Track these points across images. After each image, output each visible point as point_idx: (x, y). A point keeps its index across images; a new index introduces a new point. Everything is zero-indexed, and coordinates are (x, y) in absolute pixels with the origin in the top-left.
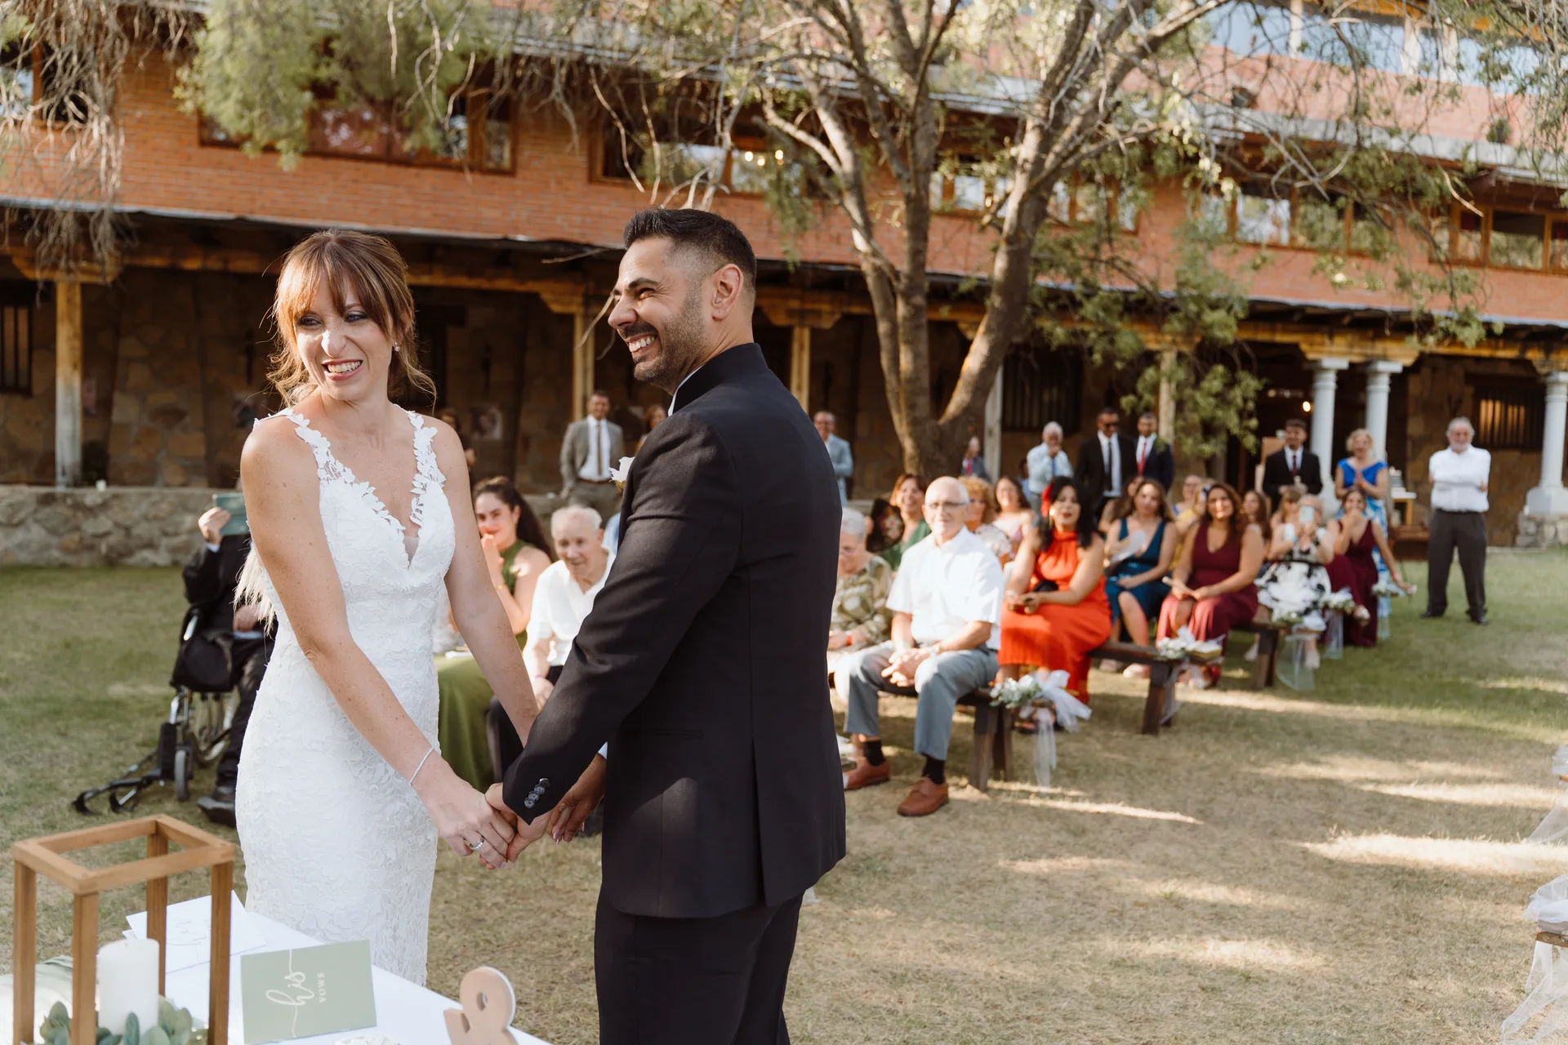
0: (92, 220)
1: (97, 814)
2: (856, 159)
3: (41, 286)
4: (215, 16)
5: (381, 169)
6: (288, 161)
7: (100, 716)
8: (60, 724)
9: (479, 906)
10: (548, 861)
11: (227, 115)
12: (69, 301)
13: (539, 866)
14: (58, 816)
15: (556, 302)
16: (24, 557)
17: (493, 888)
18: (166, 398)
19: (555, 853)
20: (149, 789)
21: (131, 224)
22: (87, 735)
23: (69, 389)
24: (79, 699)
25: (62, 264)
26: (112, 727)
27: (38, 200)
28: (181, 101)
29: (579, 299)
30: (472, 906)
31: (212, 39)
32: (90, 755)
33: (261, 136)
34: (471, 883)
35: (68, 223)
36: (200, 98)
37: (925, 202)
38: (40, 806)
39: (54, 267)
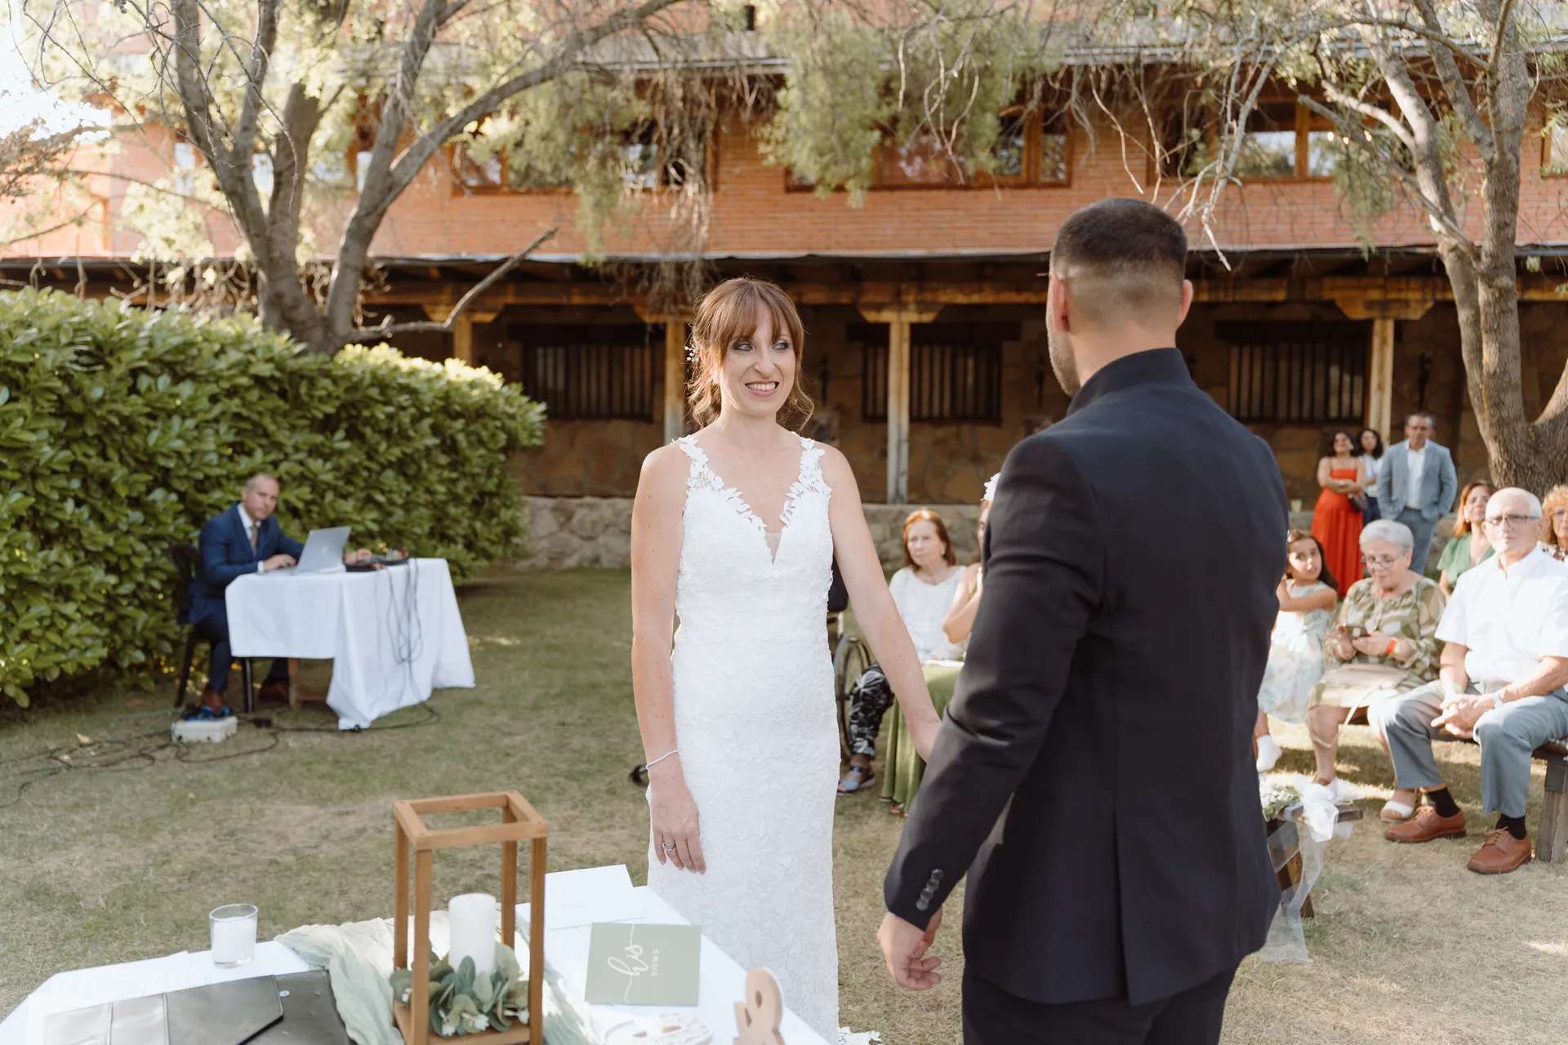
0: (686, 267)
2: (1431, 130)
3: (649, 329)
4: (792, 75)
5: (942, 194)
6: (856, 197)
11: (806, 164)
12: (676, 340)
21: (716, 269)
23: (675, 415)
25: (666, 308)
27: (654, 255)
28: (764, 156)
31: (790, 96)
33: (832, 178)
35: (669, 274)
36: (781, 151)
37: (1514, 167)
38: (608, 775)
39: (660, 311)
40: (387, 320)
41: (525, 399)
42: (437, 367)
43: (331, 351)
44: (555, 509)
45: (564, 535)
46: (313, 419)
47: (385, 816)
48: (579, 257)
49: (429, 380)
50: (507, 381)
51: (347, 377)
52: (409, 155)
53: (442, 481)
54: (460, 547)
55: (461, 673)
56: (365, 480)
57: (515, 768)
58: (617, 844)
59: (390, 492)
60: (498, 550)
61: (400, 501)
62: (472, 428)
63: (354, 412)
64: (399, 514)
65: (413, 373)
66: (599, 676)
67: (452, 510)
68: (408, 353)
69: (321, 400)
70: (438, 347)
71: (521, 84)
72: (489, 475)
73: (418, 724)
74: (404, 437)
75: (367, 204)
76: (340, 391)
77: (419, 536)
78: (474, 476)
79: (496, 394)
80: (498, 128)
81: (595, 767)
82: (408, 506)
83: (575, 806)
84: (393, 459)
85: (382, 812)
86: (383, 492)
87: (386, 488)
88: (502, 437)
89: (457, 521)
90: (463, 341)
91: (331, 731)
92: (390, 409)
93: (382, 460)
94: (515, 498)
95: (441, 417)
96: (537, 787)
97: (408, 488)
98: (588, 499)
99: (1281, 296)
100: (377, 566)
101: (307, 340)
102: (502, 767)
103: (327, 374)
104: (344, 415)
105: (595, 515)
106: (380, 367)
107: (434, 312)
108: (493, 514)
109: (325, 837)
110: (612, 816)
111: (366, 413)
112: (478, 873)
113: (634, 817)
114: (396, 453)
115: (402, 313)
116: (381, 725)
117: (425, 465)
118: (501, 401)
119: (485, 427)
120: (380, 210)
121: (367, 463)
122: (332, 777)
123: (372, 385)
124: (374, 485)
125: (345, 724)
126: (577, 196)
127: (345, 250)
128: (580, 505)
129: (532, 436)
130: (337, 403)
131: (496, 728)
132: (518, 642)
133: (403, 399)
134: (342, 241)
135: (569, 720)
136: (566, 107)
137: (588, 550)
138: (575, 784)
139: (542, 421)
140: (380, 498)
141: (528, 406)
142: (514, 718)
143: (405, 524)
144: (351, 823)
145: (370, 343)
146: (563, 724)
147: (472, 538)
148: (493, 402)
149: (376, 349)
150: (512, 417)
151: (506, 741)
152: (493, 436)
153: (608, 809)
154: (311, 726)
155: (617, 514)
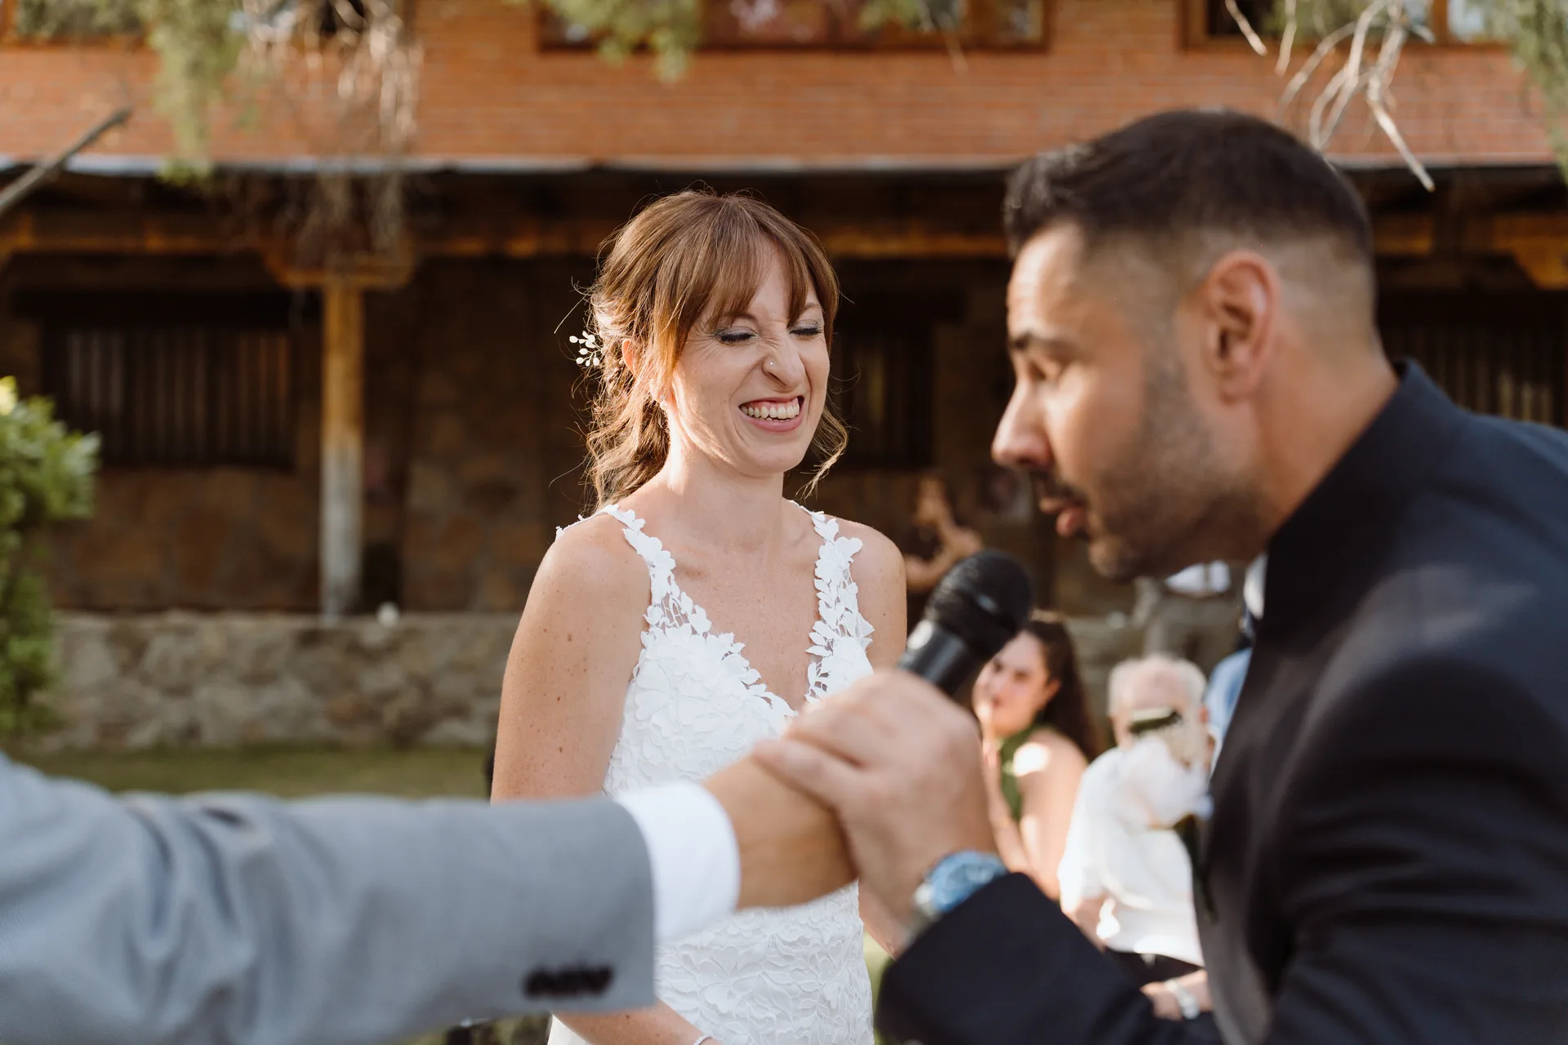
0: (372, 186)
3: (300, 299)
6: (671, 65)
12: (344, 319)
16: (276, 731)
18: (485, 467)
21: (431, 189)
23: (342, 461)
25: (331, 259)
27: (300, 160)
33: (629, 26)
35: (340, 199)
39: (319, 265)
41: (55, 431)
44: (114, 639)
45: (131, 686)
48: (159, 164)
50: (24, 396)
88: (15, 503)
94: (37, 617)
98: (177, 618)
99: (1422, 244)
105: (189, 648)
118: (13, 435)
126: (154, 54)
128: (161, 629)
137: (175, 714)
139: (93, 474)
141: (63, 443)
150: (34, 463)
155: (233, 643)
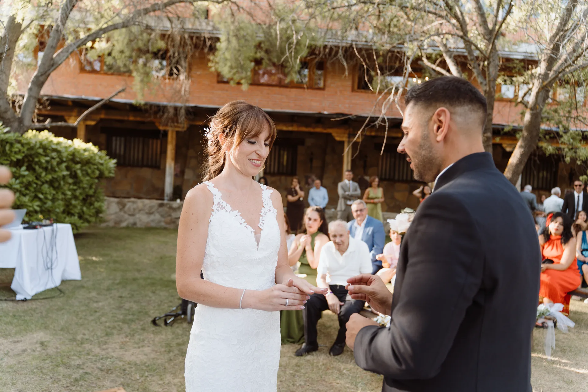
0: (179, 109)
1: (159, 326)
3: (162, 132)
4: (223, 38)
5: (278, 89)
6: (245, 87)
7: (167, 286)
8: (154, 288)
9: (293, 385)
10: (323, 367)
11: (226, 72)
12: (172, 137)
13: (319, 369)
14: (146, 326)
15: (338, 136)
16: (153, 225)
17: (300, 377)
19: (326, 364)
20: (179, 317)
21: (191, 110)
22: (161, 293)
23: (170, 167)
24: (161, 279)
25: (169, 124)
26: (170, 291)
27: (164, 102)
28: (211, 67)
29: (346, 135)
30: (291, 385)
31: (222, 45)
32: (161, 301)
33: (237, 78)
34: (291, 374)
35: (172, 111)
36: (217, 66)
37: (493, 94)
38: (141, 321)
39: (167, 125)
40: (48, 120)
41: (107, 157)
42: (70, 142)
43: (21, 132)
44: (118, 203)
45: (122, 213)
46: (12, 161)
47: (36, 343)
48: (133, 101)
49: (66, 147)
50: (100, 150)
51: (28, 144)
52: (62, 52)
53: (69, 190)
54: (76, 218)
55: (75, 274)
56: (35, 188)
57: (99, 318)
58: (146, 355)
59: (46, 193)
60: (93, 219)
61: (50, 197)
62: (84, 168)
63: (31, 159)
64: (49, 203)
65: (59, 144)
66: (137, 275)
67: (73, 202)
68: (57, 135)
69: (16, 153)
70: (71, 134)
71: (113, 28)
72: (91, 187)
73: (54, 297)
74: (53, 170)
75: (42, 71)
76: (25, 149)
77: (58, 213)
78: (84, 188)
79: (95, 155)
80: (101, 45)
81: (135, 317)
82: (54, 200)
83: (127, 336)
84: (48, 180)
85: (35, 341)
86: (42, 194)
87: (44, 192)
88: (97, 173)
89: (75, 206)
90: (82, 132)
91: (12, 301)
92: (48, 159)
93: (43, 180)
94: (101, 198)
95: (70, 163)
96: (109, 327)
97: (54, 192)
98: (132, 199)
100: (38, 227)
101: (11, 126)
102: (92, 318)
103: (19, 142)
104: (26, 160)
105: (135, 206)
106: (44, 140)
107: (69, 119)
108: (91, 204)
109: (6, 354)
110: (143, 340)
111: (36, 160)
112: (81, 371)
113: (153, 341)
114: (49, 177)
115: (55, 118)
116: (36, 298)
117: (62, 183)
118: (97, 158)
119: (90, 168)
120: (47, 74)
121: (36, 181)
122: (11, 323)
123: (40, 148)
124: (38, 190)
125: (19, 297)
126: (133, 77)
127: (30, 89)
128: (129, 202)
129: (110, 172)
130: (23, 155)
131: (90, 299)
132: (101, 259)
133: (54, 154)
134: (30, 85)
135: (123, 295)
136: (131, 41)
137: (131, 220)
138: (126, 326)
139: (115, 167)
140: (41, 196)
141: (109, 161)
142: (99, 294)
143: (52, 207)
144: (20, 347)
145: (40, 130)
146: (121, 297)
147: (82, 214)
148: (94, 158)
149: (42, 133)
150: (102, 164)
151: (95, 305)
152: (93, 172)
153: (142, 338)
154: (3, 298)
155: (145, 206)
